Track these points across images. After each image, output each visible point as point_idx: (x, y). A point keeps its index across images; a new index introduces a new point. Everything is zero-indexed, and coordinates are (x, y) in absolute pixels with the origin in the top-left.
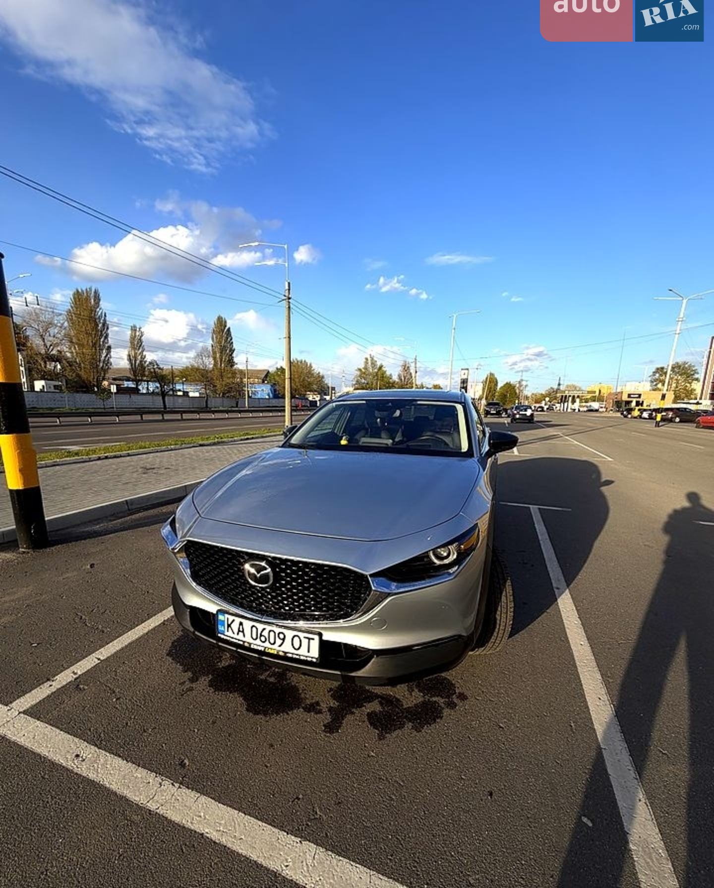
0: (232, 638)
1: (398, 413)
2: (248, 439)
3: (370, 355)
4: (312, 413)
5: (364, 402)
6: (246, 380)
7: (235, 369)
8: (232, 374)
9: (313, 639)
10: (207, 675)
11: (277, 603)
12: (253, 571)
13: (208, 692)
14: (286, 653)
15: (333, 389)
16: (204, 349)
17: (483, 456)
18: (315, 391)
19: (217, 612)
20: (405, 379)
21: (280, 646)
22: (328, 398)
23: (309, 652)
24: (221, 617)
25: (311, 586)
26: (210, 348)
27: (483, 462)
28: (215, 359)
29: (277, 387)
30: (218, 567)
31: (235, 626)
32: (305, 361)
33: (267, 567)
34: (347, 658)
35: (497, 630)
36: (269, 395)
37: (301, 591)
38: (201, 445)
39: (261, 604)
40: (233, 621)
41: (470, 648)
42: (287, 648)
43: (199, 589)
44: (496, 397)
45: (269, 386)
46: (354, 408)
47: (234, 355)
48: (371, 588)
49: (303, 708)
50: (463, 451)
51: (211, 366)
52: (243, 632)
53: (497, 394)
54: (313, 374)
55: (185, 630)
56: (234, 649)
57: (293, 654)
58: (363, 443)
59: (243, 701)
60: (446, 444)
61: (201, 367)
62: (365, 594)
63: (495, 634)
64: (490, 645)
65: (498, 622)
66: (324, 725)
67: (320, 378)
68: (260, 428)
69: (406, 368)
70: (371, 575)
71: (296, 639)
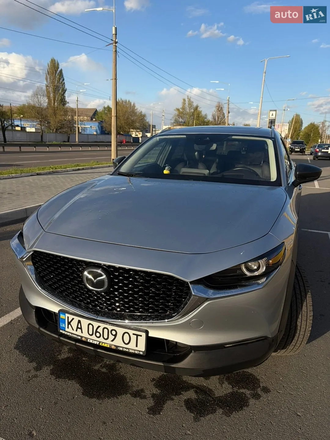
0: (72, 333)
1: (214, 147)
2: (79, 170)
3: (188, 96)
4: (135, 149)
5: (185, 136)
6: (76, 117)
7: (67, 108)
8: (64, 112)
9: (141, 336)
10: (49, 365)
11: (110, 305)
12: (90, 277)
13: (50, 379)
14: (117, 347)
15: (154, 127)
16: (40, 88)
17: (290, 185)
18: (138, 129)
19: (59, 311)
20: (218, 118)
21: (112, 341)
22: (149, 135)
23: (137, 346)
24: (62, 316)
25: (141, 290)
26: (44, 88)
27: (289, 192)
28: (49, 97)
29: (104, 125)
30: (59, 274)
31: (74, 324)
32: (129, 101)
33: (103, 274)
34: (168, 352)
35: (297, 335)
36: (97, 132)
37: (131, 295)
38: (38, 174)
39: (96, 306)
40: (73, 319)
41: (273, 349)
42: (118, 342)
43: (43, 292)
44: (301, 137)
45: (97, 124)
46: (174, 142)
47: (66, 95)
48: (191, 293)
49: (130, 394)
50: (272, 180)
51: (46, 104)
52: (81, 328)
53: (301, 133)
54: (136, 113)
55: (31, 327)
56: (74, 343)
57: (123, 348)
58: (183, 173)
59: (79, 387)
60: (257, 175)
61: (37, 104)
62: (185, 298)
63: (296, 338)
64: (291, 347)
65: (299, 328)
66: (148, 408)
67: (142, 117)
68: (89, 161)
69: (220, 109)
70: (191, 283)
71: (126, 335)
